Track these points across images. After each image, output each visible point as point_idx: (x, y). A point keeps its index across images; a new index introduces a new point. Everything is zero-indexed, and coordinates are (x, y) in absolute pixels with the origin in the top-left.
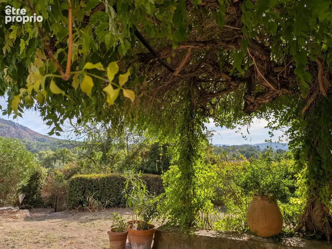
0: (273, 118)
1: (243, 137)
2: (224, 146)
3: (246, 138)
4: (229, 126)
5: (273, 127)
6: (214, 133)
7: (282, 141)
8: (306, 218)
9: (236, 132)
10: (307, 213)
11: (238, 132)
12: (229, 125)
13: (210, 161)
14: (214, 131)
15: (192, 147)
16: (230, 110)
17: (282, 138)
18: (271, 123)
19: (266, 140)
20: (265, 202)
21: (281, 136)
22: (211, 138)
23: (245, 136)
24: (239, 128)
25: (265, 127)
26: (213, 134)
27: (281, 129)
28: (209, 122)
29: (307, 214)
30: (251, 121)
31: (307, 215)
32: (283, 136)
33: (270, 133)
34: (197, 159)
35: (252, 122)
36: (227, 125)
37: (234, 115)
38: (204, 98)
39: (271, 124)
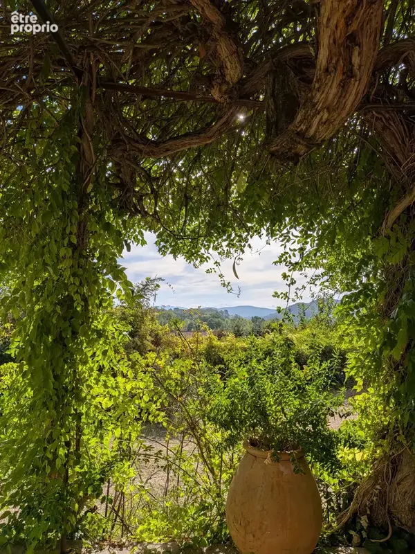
0: (294, 242)
1: (224, 285)
2: (177, 309)
3: (229, 288)
4: (193, 254)
5: (293, 262)
6: (160, 283)
7: (301, 297)
8: (374, 499)
9: (208, 271)
10: (378, 487)
11: (213, 270)
12: (192, 252)
13: (150, 335)
14: (160, 279)
15: (75, 305)
16: (198, 212)
17: (302, 290)
18: (287, 253)
19: (276, 293)
20: (282, 468)
21: (300, 287)
22: (154, 293)
23: (229, 283)
24: (216, 262)
25: (275, 263)
26: (158, 286)
27: (303, 271)
28: (144, 243)
29: (377, 489)
30: (247, 244)
31: (377, 492)
32: (304, 287)
33: (285, 276)
34: (91, 343)
35: (250, 246)
36: (187, 253)
37: (208, 224)
38: (125, 150)
39: (288, 256)
